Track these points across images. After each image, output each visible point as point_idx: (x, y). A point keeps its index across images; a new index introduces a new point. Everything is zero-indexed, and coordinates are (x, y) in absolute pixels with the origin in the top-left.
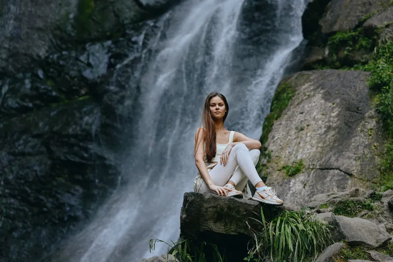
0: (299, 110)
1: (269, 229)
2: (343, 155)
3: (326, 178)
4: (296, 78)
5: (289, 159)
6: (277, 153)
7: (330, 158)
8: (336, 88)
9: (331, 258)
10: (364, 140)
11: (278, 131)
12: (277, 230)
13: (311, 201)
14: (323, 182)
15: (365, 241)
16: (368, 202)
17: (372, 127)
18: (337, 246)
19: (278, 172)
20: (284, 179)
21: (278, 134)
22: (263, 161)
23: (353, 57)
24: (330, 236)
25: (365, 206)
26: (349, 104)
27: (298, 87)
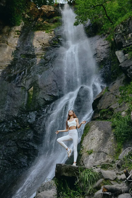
1: (81, 175)
2: (104, 148)
3: (99, 155)
5: (89, 149)
6: (85, 147)
7: (101, 148)
8: (102, 127)
9: (99, 184)
10: (110, 143)
11: (85, 140)
12: (84, 175)
13: (95, 164)
15: (110, 178)
17: (113, 139)
18: (101, 180)
19: (86, 153)
20: (87, 155)
22: (81, 149)
23: (107, 117)
24: (99, 177)
25: (110, 165)
26: (106, 132)
27: (91, 126)
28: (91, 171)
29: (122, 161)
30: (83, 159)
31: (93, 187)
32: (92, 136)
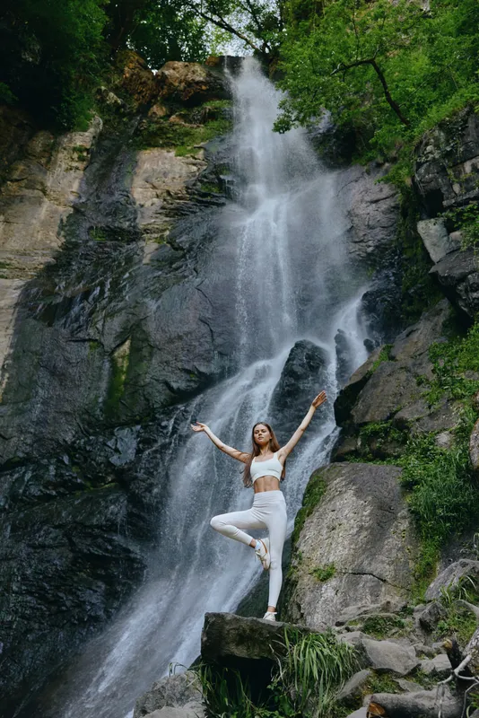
0: (331, 507)
1: (293, 653)
2: (376, 558)
3: (358, 584)
5: (321, 562)
6: (308, 554)
7: (363, 562)
8: (368, 485)
9: (357, 688)
10: (397, 542)
11: (309, 529)
12: (301, 654)
13: (341, 615)
14: (356, 588)
15: (392, 668)
16: (399, 618)
17: (405, 528)
18: (363, 674)
19: (309, 575)
20: (316, 584)
21: (309, 533)
22: (294, 563)
23: (386, 450)
24: (357, 661)
25: (396, 622)
26: (382, 502)
27: (329, 481)
28: (328, 641)
29: (437, 608)
30: (299, 598)
31: (335, 700)
32: (331, 515)
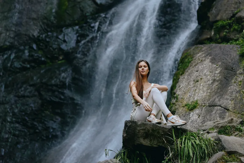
0: (196, 69)
1: (178, 143)
2: (223, 97)
3: (212, 112)
4: (194, 49)
5: (189, 100)
6: (182, 96)
7: (215, 99)
8: (219, 56)
9: (216, 161)
10: (236, 88)
11: (182, 82)
12: (183, 144)
13: (203, 126)
14: (211, 114)
15: (238, 151)
16: (239, 126)
17: (241, 80)
18: (220, 154)
19: (182, 108)
20: (186, 112)
21: (182, 84)
22: (173, 101)
23: (229, 36)
24: (216, 148)
25: (237, 129)
26: (227, 65)
27: (194, 55)
